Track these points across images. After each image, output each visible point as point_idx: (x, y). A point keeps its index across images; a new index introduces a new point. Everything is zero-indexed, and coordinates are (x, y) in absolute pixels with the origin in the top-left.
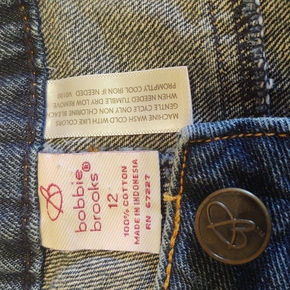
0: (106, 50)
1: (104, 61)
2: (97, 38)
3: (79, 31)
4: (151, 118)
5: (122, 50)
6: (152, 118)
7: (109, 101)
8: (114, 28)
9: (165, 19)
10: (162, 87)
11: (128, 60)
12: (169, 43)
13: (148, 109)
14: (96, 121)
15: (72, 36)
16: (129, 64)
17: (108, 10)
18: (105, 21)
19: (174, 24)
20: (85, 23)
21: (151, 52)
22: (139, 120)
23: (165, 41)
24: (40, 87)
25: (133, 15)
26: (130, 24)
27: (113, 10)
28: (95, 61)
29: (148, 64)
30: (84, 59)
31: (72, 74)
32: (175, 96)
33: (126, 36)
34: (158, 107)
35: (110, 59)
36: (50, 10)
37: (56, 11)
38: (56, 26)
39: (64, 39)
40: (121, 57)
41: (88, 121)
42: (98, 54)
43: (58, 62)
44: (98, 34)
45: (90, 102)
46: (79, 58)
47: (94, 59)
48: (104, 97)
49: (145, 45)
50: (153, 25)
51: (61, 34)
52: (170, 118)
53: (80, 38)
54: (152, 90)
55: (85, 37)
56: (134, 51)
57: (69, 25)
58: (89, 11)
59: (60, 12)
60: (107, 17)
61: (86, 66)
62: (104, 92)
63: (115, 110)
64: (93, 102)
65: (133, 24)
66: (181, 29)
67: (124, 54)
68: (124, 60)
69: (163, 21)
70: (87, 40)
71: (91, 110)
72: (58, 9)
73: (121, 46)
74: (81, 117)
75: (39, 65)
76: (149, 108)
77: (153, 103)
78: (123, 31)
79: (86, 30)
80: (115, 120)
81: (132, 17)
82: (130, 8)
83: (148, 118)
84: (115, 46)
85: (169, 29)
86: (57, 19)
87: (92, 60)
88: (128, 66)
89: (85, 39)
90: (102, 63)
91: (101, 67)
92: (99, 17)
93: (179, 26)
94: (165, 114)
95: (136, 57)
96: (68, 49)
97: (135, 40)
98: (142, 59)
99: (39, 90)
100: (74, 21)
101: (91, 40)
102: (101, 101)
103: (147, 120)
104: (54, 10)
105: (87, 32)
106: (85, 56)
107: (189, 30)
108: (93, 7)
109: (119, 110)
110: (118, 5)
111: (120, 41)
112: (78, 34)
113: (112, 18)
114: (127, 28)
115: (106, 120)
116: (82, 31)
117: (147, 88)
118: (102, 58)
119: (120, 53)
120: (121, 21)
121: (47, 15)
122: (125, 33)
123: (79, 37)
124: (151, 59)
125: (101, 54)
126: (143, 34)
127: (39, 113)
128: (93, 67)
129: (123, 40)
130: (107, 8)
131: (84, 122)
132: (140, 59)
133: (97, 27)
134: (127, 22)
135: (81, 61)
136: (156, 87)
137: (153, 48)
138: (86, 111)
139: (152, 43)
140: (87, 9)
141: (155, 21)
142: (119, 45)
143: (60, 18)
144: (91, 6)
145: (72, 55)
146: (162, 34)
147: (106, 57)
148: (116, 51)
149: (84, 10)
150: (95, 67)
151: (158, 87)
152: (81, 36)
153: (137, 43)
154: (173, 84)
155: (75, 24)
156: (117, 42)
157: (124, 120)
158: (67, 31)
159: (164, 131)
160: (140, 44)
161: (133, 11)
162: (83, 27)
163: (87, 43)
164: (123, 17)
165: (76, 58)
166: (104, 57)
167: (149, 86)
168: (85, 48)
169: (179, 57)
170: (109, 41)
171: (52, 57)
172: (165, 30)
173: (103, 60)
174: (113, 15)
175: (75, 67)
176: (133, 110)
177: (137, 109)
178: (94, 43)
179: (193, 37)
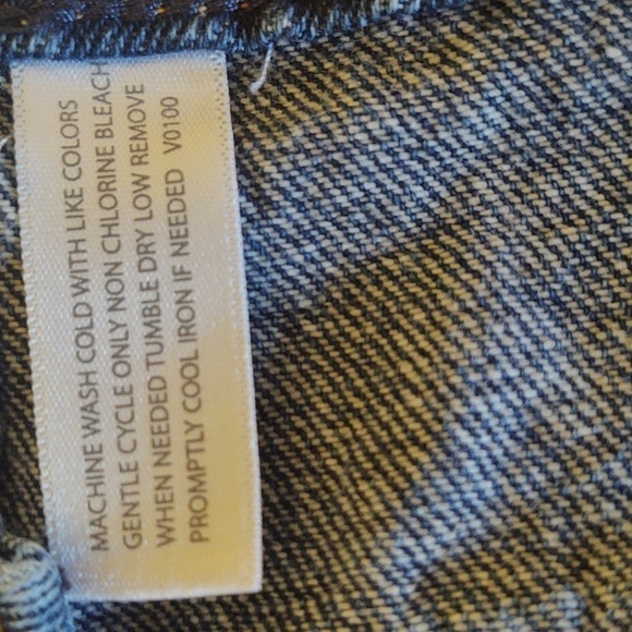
0: (341, 260)
1: (299, 259)
2: (379, 225)
3: (399, 163)
4: (93, 452)
5: (342, 317)
6: (93, 455)
7: (151, 295)
8: (413, 288)
9: (432, 490)
10: (198, 489)
11: (309, 339)
12: (356, 497)
13: (123, 440)
14: (77, 251)
15: (375, 140)
16: (295, 343)
17: (476, 265)
18: (438, 251)
19: (415, 525)
20: (429, 179)
21: (332, 425)
22: (84, 409)
23: (364, 486)
24: (192, 32)
25: (454, 365)
26: (423, 353)
27: (475, 283)
28: (297, 226)
29: (296, 414)
30: (299, 188)
31: (248, 145)
32: (166, 538)
33: (385, 333)
34: (130, 477)
35: (309, 276)
36: (469, 47)
37: (464, 75)
38: (410, 78)
39: (366, 114)
40: (317, 312)
41: (76, 223)
42: (324, 232)
43: (292, 89)
44: (393, 229)
45: (144, 227)
46: (300, 169)
47: (306, 222)
48: (163, 275)
49: (358, 404)
50: (415, 441)
51: (382, 100)
52: (92, 523)
53: (373, 168)
54: (188, 451)
55: (379, 184)
56: (339, 360)
57: (414, 125)
58: (473, 192)
59: (458, 92)
60: (450, 260)
61: (277, 197)
62: (181, 274)
63: (119, 317)
64: (144, 235)
65: (422, 362)
66: (399, 553)
67: (329, 325)
68: (309, 327)
69: (425, 483)
70: (367, 194)
71: (114, 230)
72: (472, 81)
73: (355, 312)
74: (91, 196)
75: (271, 23)
76: (127, 442)
77: (145, 456)
78: (403, 322)
79: (402, 185)
80: (85, 322)
81: (445, 362)
82: (476, 352)
83: (94, 441)
84: (355, 291)
85: (397, 504)
86: (437, 81)
87: (297, 216)
88: (286, 340)
89: (370, 186)
90: (291, 250)
91: (277, 248)
92: (455, 227)
93: (410, 542)
94: (105, 503)
95: (318, 369)
96: (332, 126)
97: (372, 364)
98: (310, 392)
99: (181, 32)
100: (432, 143)
101: (371, 206)
102: (147, 265)
103: (85, 436)
104: (467, 66)
105: (397, 190)
106: (313, 190)
107: (395, 582)
108: (488, 205)
109: (120, 333)
110: (492, 301)
111: (371, 307)
112: (385, 159)
113: (448, 280)
114: (411, 340)
115: (80, 287)
116: (398, 172)
117: (195, 434)
118: (310, 248)
119: (332, 310)
120: (437, 315)
121: (452, 38)
122: (397, 326)
123: (377, 163)
124: (312, 426)
125: (325, 243)
126: (389, 398)
127: (98, 39)
128: (276, 221)
129: (375, 321)
130: (482, 259)
131: (74, 208)
132: (313, 384)
133: (419, 223)
134: (432, 342)
135: (291, 179)
136: (197, 468)
137: (347, 433)
138: (111, 214)
139: (361, 432)
140: (479, 185)
141: (430, 453)
142: (358, 305)
143: (436, 92)
144: (491, 197)
145: (309, 146)
146: (385, 474)
147: (313, 261)
148: (337, 295)
149: (476, 172)
150: (277, 229)
151: (196, 473)
152: (381, 170)
153: (362, 374)
154: (204, 532)
155: (422, 149)
156: (369, 296)
157: (86, 354)
158: (393, 123)
159: (49, 500)
160: (360, 383)
161: (466, 363)
162: (415, 175)
163: (357, 194)
164: (447, 322)
165: (302, 161)
166: (316, 255)
167: (201, 439)
168: (341, 188)
169: (313, 531)
170: (372, 267)
171: (309, 63)
172: (396, 488)
173: (304, 253)
174: (458, 285)
175: (268, 155)
176: (120, 383)
177: (125, 400)
178: (360, 217)
179: (371, 594)
